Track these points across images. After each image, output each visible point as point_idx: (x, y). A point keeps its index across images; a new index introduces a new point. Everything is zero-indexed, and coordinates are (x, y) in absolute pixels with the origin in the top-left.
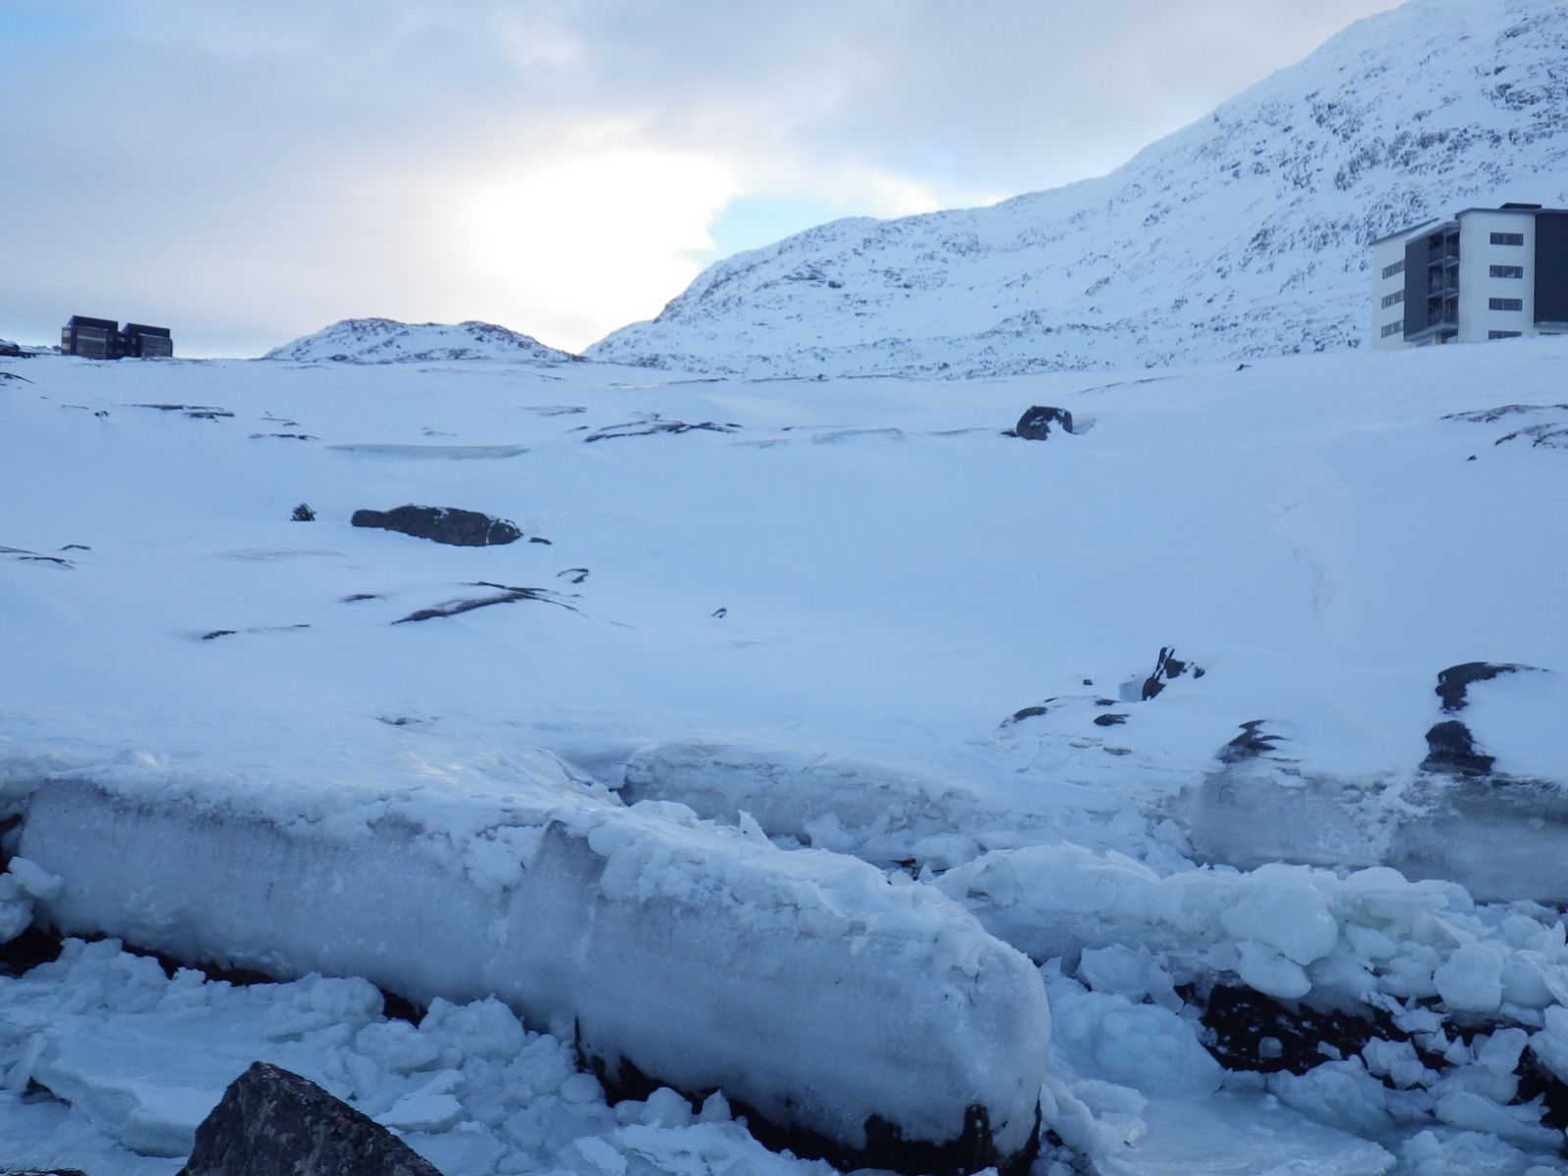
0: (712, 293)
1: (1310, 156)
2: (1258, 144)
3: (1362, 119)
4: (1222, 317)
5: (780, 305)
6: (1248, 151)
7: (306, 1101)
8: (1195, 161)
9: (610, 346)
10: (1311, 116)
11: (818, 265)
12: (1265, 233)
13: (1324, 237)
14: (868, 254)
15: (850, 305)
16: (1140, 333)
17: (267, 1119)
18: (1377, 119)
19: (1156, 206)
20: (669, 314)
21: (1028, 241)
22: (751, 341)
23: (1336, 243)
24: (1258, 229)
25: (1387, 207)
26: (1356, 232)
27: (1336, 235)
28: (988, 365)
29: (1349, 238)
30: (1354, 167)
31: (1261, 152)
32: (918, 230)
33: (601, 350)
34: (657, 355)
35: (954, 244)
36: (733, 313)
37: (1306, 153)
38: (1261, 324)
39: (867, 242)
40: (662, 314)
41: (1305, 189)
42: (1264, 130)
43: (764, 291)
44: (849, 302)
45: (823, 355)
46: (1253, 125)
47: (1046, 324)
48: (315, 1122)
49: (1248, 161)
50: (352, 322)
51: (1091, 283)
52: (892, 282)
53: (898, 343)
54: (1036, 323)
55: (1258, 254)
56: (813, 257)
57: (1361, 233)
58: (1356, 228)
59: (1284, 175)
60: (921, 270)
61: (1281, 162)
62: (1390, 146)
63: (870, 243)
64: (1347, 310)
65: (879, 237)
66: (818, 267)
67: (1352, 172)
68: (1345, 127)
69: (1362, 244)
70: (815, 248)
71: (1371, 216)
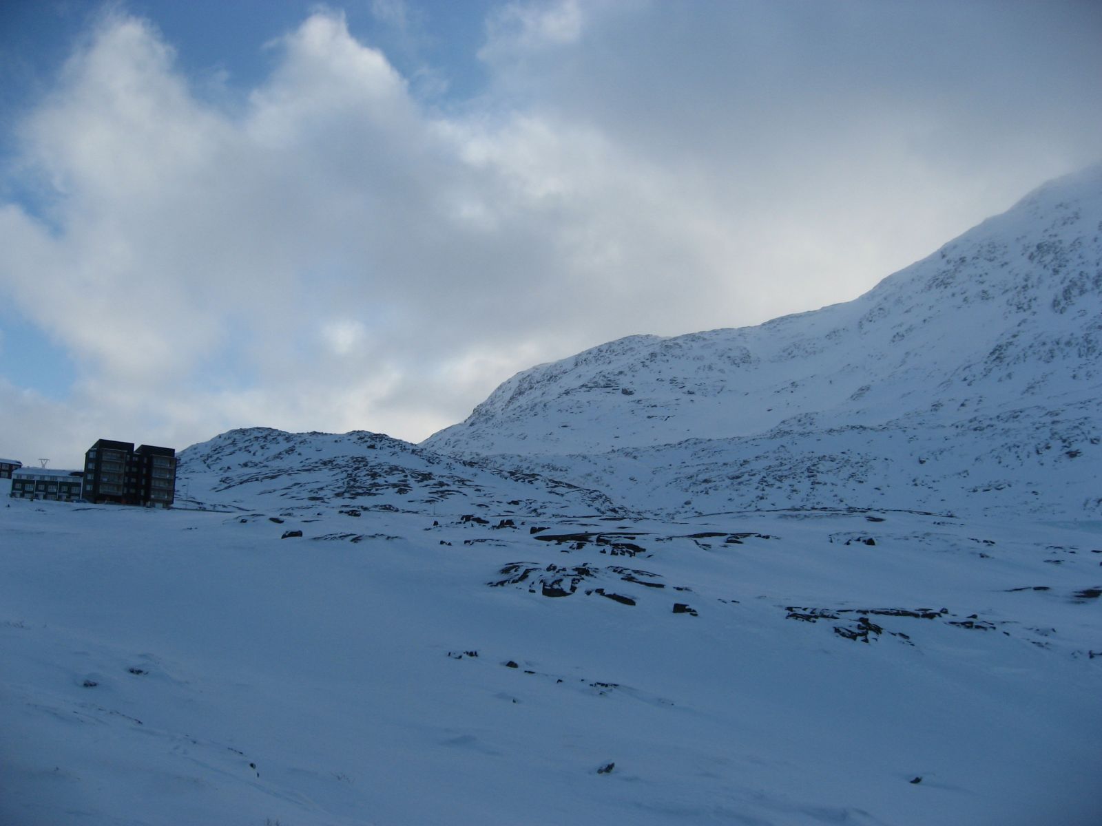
0: (518, 399)
1: (1026, 286)
2: (981, 276)
3: (1067, 257)
5: (580, 409)
6: (973, 281)
8: (929, 289)
10: (1023, 254)
12: (999, 348)
14: (654, 366)
15: (642, 409)
18: (1080, 257)
19: (901, 325)
20: (478, 418)
21: (792, 354)
22: (555, 441)
23: (1062, 357)
24: (992, 345)
27: (1061, 350)
29: (1072, 352)
30: (1067, 293)
31: (984, 282)
32: (697, 345)
35: (729, 357)
36: (540, 417)
37: (1024, 283)
39: (653, 356)
40: (471, 418)
41: (1028, 312)
42: (984, 265)
43: (565, 397)
44: (640, 406)
46: (975, 261)
49: (974, 290)
51: (855, 390)
52: (678, 389)
55: (997, 366)
56: (607, 368)
57: (1082, 349)
58: (1077, 344)
59: (1008, 301)
60: (702, 379)
61: (1003, 291)
62: (1094, 279)
63: (656, 357)
64: (1083, 413)
65: (664, 352)
66: (612, 377)
67: (1066, 299)
68: (1053, 263)
69: (1084, 358)
70: (607, 361)
71: (1088, 334)
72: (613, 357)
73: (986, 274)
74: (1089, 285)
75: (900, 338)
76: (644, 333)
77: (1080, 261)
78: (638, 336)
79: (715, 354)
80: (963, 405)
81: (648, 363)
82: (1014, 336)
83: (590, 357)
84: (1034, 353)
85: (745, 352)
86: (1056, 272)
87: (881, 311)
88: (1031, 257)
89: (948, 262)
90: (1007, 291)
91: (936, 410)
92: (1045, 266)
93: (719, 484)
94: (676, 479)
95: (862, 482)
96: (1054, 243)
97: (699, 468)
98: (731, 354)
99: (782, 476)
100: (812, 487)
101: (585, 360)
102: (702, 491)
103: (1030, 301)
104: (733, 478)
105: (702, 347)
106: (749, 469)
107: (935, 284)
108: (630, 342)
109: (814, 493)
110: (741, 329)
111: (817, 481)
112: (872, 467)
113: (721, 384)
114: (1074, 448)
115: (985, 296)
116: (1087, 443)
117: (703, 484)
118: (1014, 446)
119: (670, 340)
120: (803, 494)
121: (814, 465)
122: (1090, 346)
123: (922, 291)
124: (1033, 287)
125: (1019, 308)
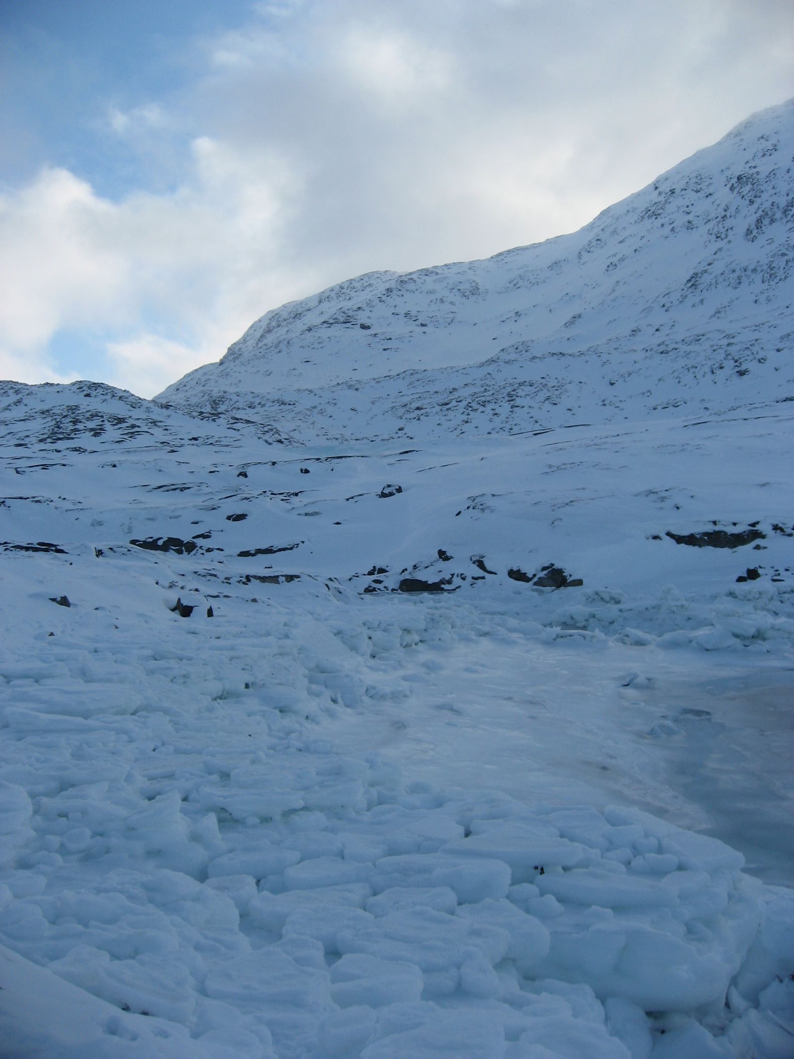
0: (266, 337)
2: (688, 206)
3: (762, 188)
4: (666, 343)
5: (321, 345)
6: (680, 212)
8: (641, 220)
9: (185, 386)
10: (725, 185)
12: (695, 276)
14: (390, 300)
15: (379, 342)
16: (605, 357)
19: (615, 255)
20: (231, 358)
21: (518, 286)
22: (299, 376)
23: (747, 283)
24: (690, 274)
27: (747, 276)
30: (758, 223)
31: (690, 212)
32: (430, 280)
35: (459, 290)
36: (284, 354)
37: (724, 213)
40: (225, 357)
41: (725, 241)
42: (691, 196)
43: (308, 334)
44: (377, 340)
45: (357, 386)
46: (683, 192)
47: (533, 353)
49: (681, 220)
51: (568, 318)
52: (411, 322)
53: (416, 374)
54: (526, 352)
55: (692, 292)
56: (347, 305)
57: (766, 275)
58: (762, 271)
59: (709, 230)
60: (434, 311)
61: (706, 221)
62: (783, 208)
63: (391, 292)
64: (756, 335)
65: (399, 287)
66: (351, 313)
67: (757, 228)
68: (750, 194)
69: (767, 283)
70: (348, 297)
71: (772, 262)
72: (353, 294)
73: (692, 205)
74: (778, 215)
75: (613, 268)
76: (383, 269)
77: (774, 191)
78: (377, 272)
79: (446, 287)
80: (657, 330)
81: (384, 298)
82: (710, 264)
83: (333, 294)
84: (725, 280)
85: (474, 284)
86: (751, 202)
87: (599, 242)
88: (732, 188)
89: (660, 194)
90: (709, 220)
91: (634, 335)
92: (743, 197)
93: (429, 410)
94: (392, 408)
95: (556, 404)
96: (752, 175)
97: (413, 396)
98: (462, 287)
99: (485, 402)
100: (511, 410)
101: (328, 298)
102: (415, 418)
103: (727, 230)
104: (442, 405)
105: (435, 281)
106: (456, 396)
107: (647, 215)
108: (369, 278)
109: (512, 416)
110: (471, 263)
111: (515, 405)
112: (566, 391)
113: (452, 316)
114: (743, 368)
115: (690, 225)
116: (755, 362)
117: (415, 411)
118: (693, 367)
119: (406, 275)
120: (503, 417)
121: (514, 390)
122: (772, 272)
123: (635, 222)
124: (731, 217)
125: (717, 237)
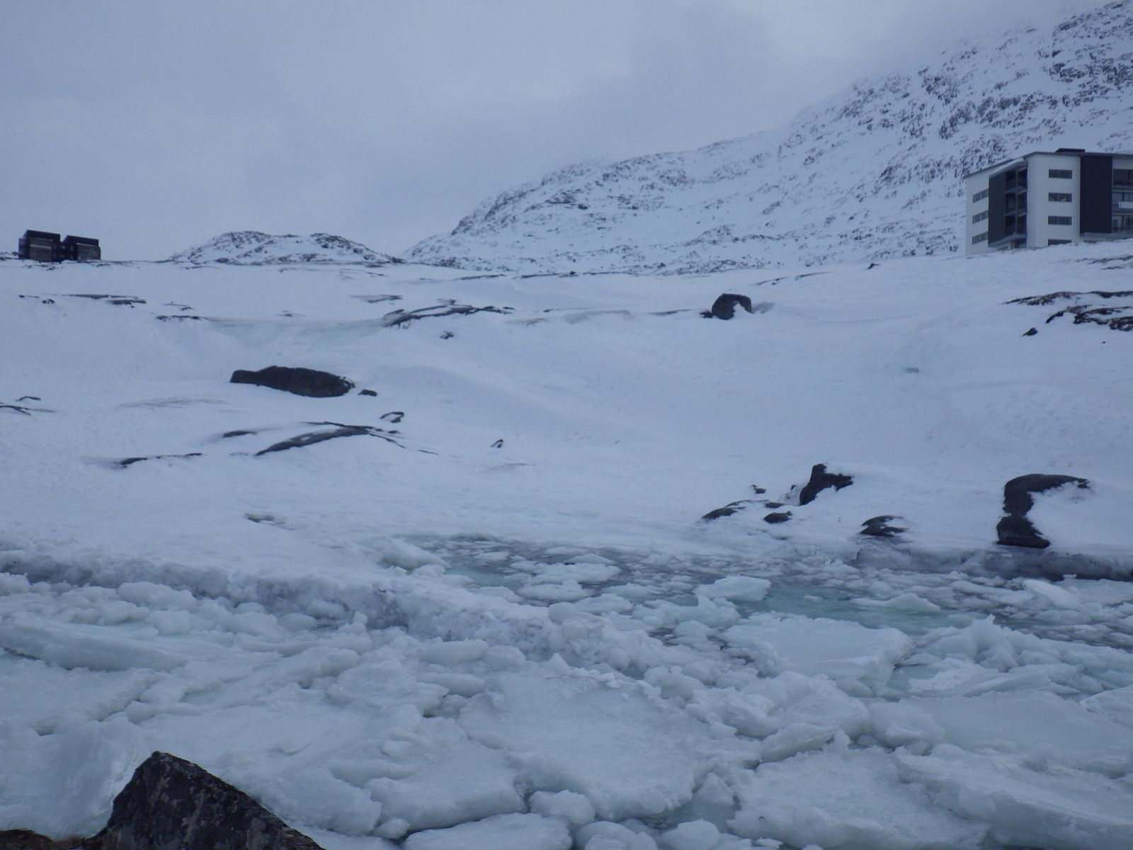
0: (494, 213)
1: (922, 115)
2: (885, 106)
3: (959, 88)
4: (860, 230)
5: (543, 222)
6: (878, 110)
7: (191, 776)
8: (840, 118)
9: (420, 251)
10: (923, 86)
11: (571, 193)
12: (890, 170)
13: (932, 172)
14: (607, 184)
15: (594, 221)
16: (802, 242)
17: (163, 790)
18: (970, 88)
19: (813, 150)
20: (462, 229)
21: (721, 175)
22: (523, 247)
23: (940, 177)
24: (886, 166)
25: (977, 151)
26: (954, 169)
27: (940, 171)
28: (693, 265)
29: (949, 173)
30: (953, 122)
31: (887, 111)
32: (642, 168)
33: (414, 254)
34: (455, 258)
35: (668, 178)
36: (509, 227)
37: (919, 112)
38: (888, 235)
39: (606, 176)
40: (458, 228)
41: (919, 139)
42: (889, 96)
43: (531, 211)
44: (592, 219)
45: (575, 257)
46: (881, 93)
47: (735, 235)
48: (197, 791)
49: (878, 118)
50: (232, 234)
51: (768, 205)
52: (624, 205)
53: (628, 249)
54: (728, 234)
55: (886, 185)
56: (566, 187)
57: (959, 170)
58: (955, 166)
59: (905, 128)
60: (644, 196)
61: (902, 119)
62: (979, 107)
63: (608, 177)
65: (615, 173)
67: (952, 126)
68: (946, 94)
69: (959, 177)
70: (568, 180)
71: (966, 157)
72: (573, 177)
73: (890, 104)
74: (973, 114)
75: (811, 162)
77: (969, 91)
78: (595, 159)
79: (657, 174)
80: (851, 218)
81: (601, 182)
82: (903, 159)
83: (555, 177)
84: (918, 174)
85: (681, 173)
86: (947, 101)
87: (799, 138)
88: (929, 89)
89: (859, 93)
90: (905, 119)
91: (829, 222)
92: (939, 97)
96: (950, 76)
98: (670, 175)
101: (550, 180)
103: (923, 127)
105: (647, 169)
107: (846, 113)
108: (588, 164)
110: (680, 153)
119: (621, 163)
122: (965, 167)
123: (834, 120)
124: (926, 115)
